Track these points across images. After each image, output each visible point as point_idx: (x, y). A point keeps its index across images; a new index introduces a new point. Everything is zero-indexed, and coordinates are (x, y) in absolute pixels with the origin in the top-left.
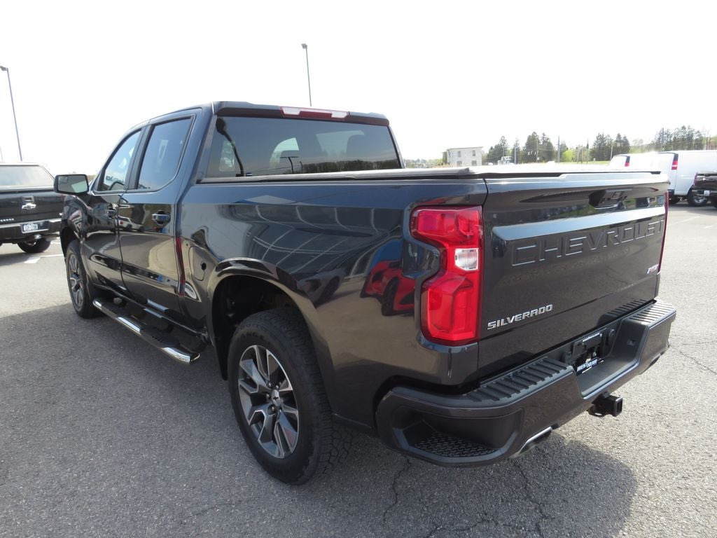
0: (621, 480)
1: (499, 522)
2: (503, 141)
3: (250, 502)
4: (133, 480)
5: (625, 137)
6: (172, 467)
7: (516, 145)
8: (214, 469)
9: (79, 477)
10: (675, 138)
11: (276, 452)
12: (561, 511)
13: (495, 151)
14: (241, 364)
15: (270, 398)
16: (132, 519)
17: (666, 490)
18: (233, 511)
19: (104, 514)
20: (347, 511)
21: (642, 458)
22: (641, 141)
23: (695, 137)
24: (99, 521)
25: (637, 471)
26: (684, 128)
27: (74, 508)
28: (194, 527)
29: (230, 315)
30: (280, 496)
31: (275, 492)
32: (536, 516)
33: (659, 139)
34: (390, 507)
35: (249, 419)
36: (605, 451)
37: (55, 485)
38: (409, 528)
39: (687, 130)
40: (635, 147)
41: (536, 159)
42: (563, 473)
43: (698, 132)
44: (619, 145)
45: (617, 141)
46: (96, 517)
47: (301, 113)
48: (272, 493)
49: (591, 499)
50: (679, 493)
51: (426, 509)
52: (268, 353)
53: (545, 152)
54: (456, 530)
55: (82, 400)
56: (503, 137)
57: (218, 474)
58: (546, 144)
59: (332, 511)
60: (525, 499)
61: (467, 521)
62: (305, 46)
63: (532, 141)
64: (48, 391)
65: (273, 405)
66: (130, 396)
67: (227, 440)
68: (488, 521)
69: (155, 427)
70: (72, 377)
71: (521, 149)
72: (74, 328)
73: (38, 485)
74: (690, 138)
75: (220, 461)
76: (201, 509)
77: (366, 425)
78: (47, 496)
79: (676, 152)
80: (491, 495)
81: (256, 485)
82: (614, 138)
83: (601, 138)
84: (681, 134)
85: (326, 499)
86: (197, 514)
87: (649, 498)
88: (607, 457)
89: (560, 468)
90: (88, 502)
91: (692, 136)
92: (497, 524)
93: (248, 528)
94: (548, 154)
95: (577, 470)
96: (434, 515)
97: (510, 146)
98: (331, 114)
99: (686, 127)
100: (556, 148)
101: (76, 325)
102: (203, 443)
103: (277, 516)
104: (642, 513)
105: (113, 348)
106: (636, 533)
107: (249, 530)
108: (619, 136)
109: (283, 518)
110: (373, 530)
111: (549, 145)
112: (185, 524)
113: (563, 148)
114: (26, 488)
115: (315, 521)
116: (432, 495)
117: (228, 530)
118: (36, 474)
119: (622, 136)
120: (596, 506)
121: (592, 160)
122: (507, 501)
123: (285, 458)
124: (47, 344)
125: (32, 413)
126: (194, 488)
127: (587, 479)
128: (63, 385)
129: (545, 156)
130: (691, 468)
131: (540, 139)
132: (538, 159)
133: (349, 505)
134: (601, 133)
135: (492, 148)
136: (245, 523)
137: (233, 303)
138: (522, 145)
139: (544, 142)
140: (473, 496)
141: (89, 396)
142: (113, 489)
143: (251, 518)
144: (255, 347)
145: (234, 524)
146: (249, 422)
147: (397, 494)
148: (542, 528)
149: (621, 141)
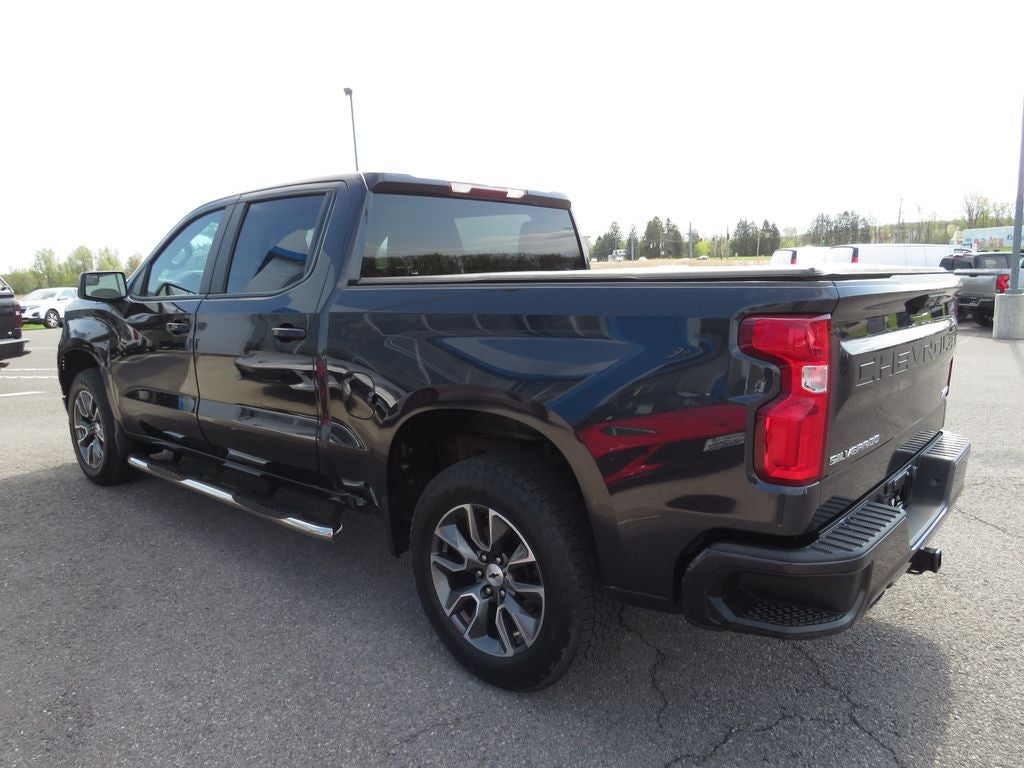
0: (927, 656)
1: (805, 716)
2: (615, 228)
3: (471, 719)
4: (290, 703)
5: (773, 225)
6: (339, 683)
7: (632, 234)
8: (400, 681)
9: (205, 706)
10: (836, 227)
11: (498, 649)
12: (872, 697)
13: (604, 242)
14: (438, 532)
15: (483, 576)
16: (315, 756)
17: (984, 663)
18: (453, 733)
19: (269, 752)
20: (608, 719)
21: (942, 628)
22: (795, 230)
23: (861, 226)
24: (267, 762)
25: (942, 642)
26: (846, 214)
27: (221, 748)
28: (409, 758)
29: (405, 467)
30: (510, 708)
31: (500, 704)
32: (845, 706)
33: (817, 228)
34: (661, 711)
35: (449, 608)
36: (896, 622)
37: (175, 720)
38: (697, 733)
39: (851, 217)
40: (787, 238)
41: (660, 253)
42: (855, 653)
43: (864, 220)
44: (767, 235)
45: (763, 230)
46: (259, 758)
47: (473, 190)
48: (497, 706)
49: (902, 680)
50: (999, 665)
51: (707, 709)
52: (492, 513)
53: (672, 244)
54: (757, 730)
55: (157, 601)
56: (615, 223)
57: (411, 687)
58: (672, 233)
59: (587, 723)
60: (824, 687)
61: (765, 719)
62: (348, 92)
63: (653, 229)
64: (97, 591)
65: (489, 586)
66: (228, 591)
67: (402, 642)
68: (791, 717)
69: (288, 632)
70: (124, 570)
71: (639, 240)
72: (92, 501)
73: (149, 721)
74: (854, 226)
75: (404, 670)
76: (407, 734)
77: (660, 597)
78: (170, 736)
79: (855, 246)
80: (781, 684)
81: (471, 697)
82: (760, 226)
83: (743, 226)
84: (844, 222)
85: (573, 708)
86: (406, 742)
87: (967, 674)
88: (900, 630)
89: (850, 646)
90: (237, 738)
91: (857, 225)
92: (802, 719)
93: (484, 752)
94: (677, 247)
95: (871, 648)
96: (721, 716)
97: (624, 236)
98: (506, 193)
99: (849, 212)
100: (686, 239)
101: (92, 495)
102: (368, 648)
103: (517, 734)
104: (966, 692)
105: (168, 526)
106: (969, 715)
107: (487, 754)
108: (766, 223)
109: (527, 736)
110: (652, 741)
111: (677, 235)
112: (394, 755)
113: (695, 238)
114: (130, 728)
115: (572, 736)
116: (708, 691)
117: (458, 757)
118: (137, 707)
119: (770, 224)
120: (912, 687)
121: (734, 255)
122: (804, 691)
123: (515, 655)
124: (60, 524)
125: (86, 623)
126: (384, 707)
127: (888, 659)
128: (115, 582)
129: (671, 249)
130: (1001, 636)
131: (664, 226)
132: (663, 253)
133: (607, 711)
134: (743, 220)
135: (600, 238)
136: (478, 747)
137: (410, 450)
138: (641, 233)
139: (669, 230)
140: (758, 688)
141: (165, 595)
142: (266, 718)
143: (482, 738)
144: (467, 507)
145: (462, 748)
146: (448, 612)
147: (662, 693)
148: (859, 719)
149: (770, 231)
